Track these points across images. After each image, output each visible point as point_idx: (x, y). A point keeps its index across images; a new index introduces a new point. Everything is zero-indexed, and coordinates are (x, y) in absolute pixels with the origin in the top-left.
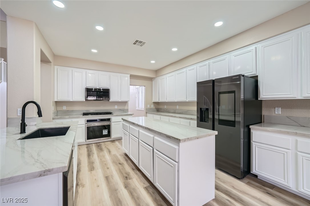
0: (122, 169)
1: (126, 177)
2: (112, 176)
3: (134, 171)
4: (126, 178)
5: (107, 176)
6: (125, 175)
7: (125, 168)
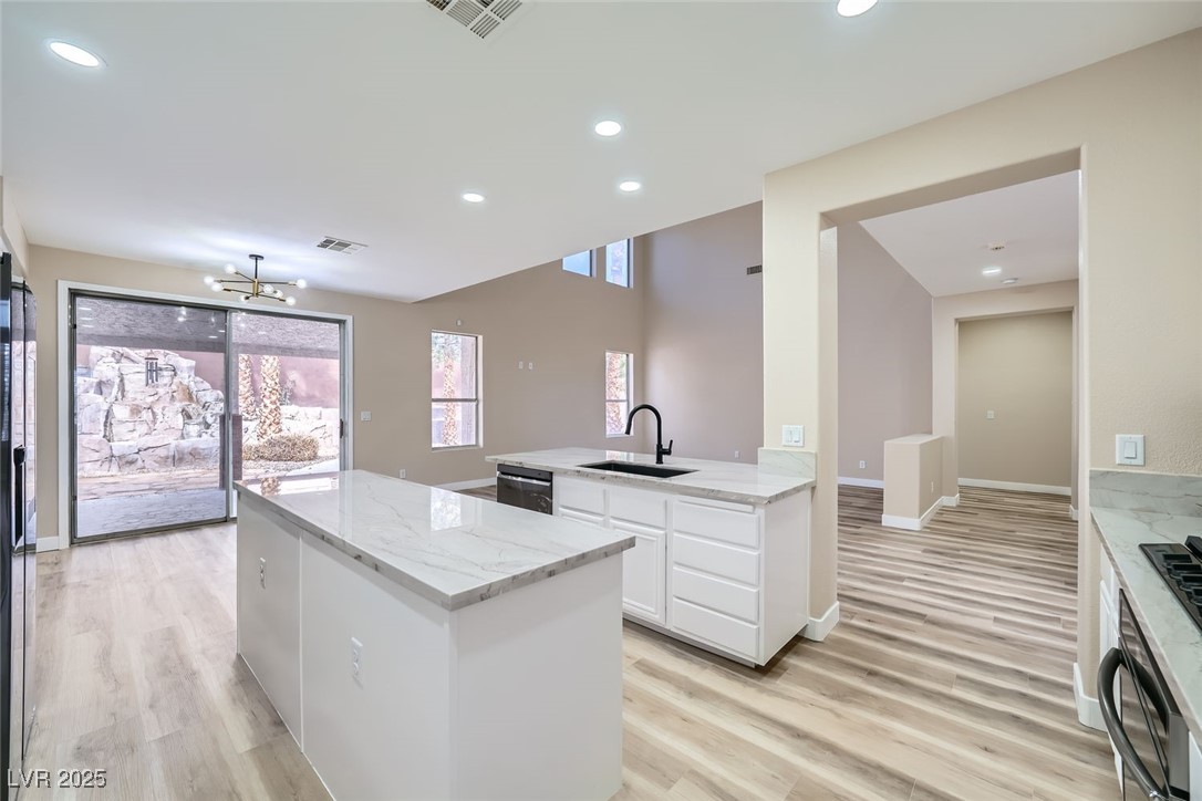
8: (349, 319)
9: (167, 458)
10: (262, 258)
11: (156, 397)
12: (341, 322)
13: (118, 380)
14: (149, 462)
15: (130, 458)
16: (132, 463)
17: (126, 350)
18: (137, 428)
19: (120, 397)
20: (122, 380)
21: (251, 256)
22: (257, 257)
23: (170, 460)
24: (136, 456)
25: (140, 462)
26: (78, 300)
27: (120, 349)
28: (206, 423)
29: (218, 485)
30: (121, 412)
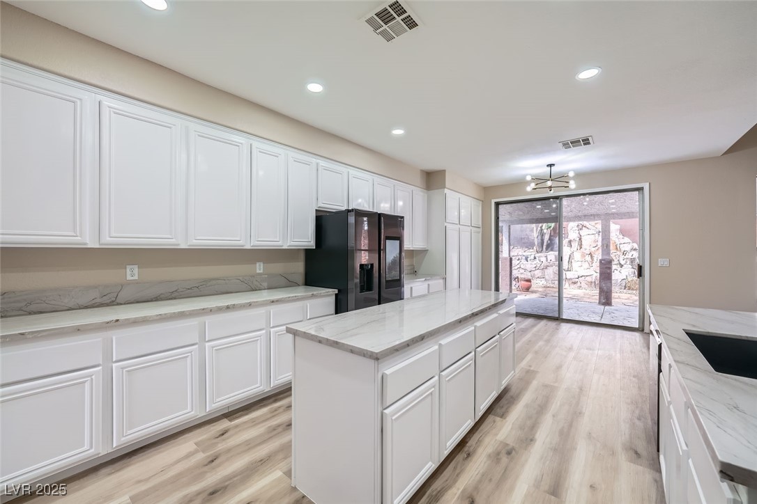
0: (490, 480)
1: (509, 453)
2: (537, 484)
3: (474, 451)
4: (514, 452)
5: (553, 497)
6: (505, 460)
7: (479, 476)
8: (646, 187)
9: (592, 282)
10: (554, 165)
11: (597, 248)
12: (640, 189)
13: (578, 239)
14: (583, 285)
15: (574, 280)
16: (575, 283)
17: (585, 223)
18: (583, 265)
19: (579, 248)
20: (580, 239)
21: (548, 166)
22: (551, 165)
23: (593, 284)
24: (577, 280)
25: (579, 283)
26: (500, 206)
27: (581, 222)
28: (620, 264)
29: (598, 301)
30: (577, 256)
